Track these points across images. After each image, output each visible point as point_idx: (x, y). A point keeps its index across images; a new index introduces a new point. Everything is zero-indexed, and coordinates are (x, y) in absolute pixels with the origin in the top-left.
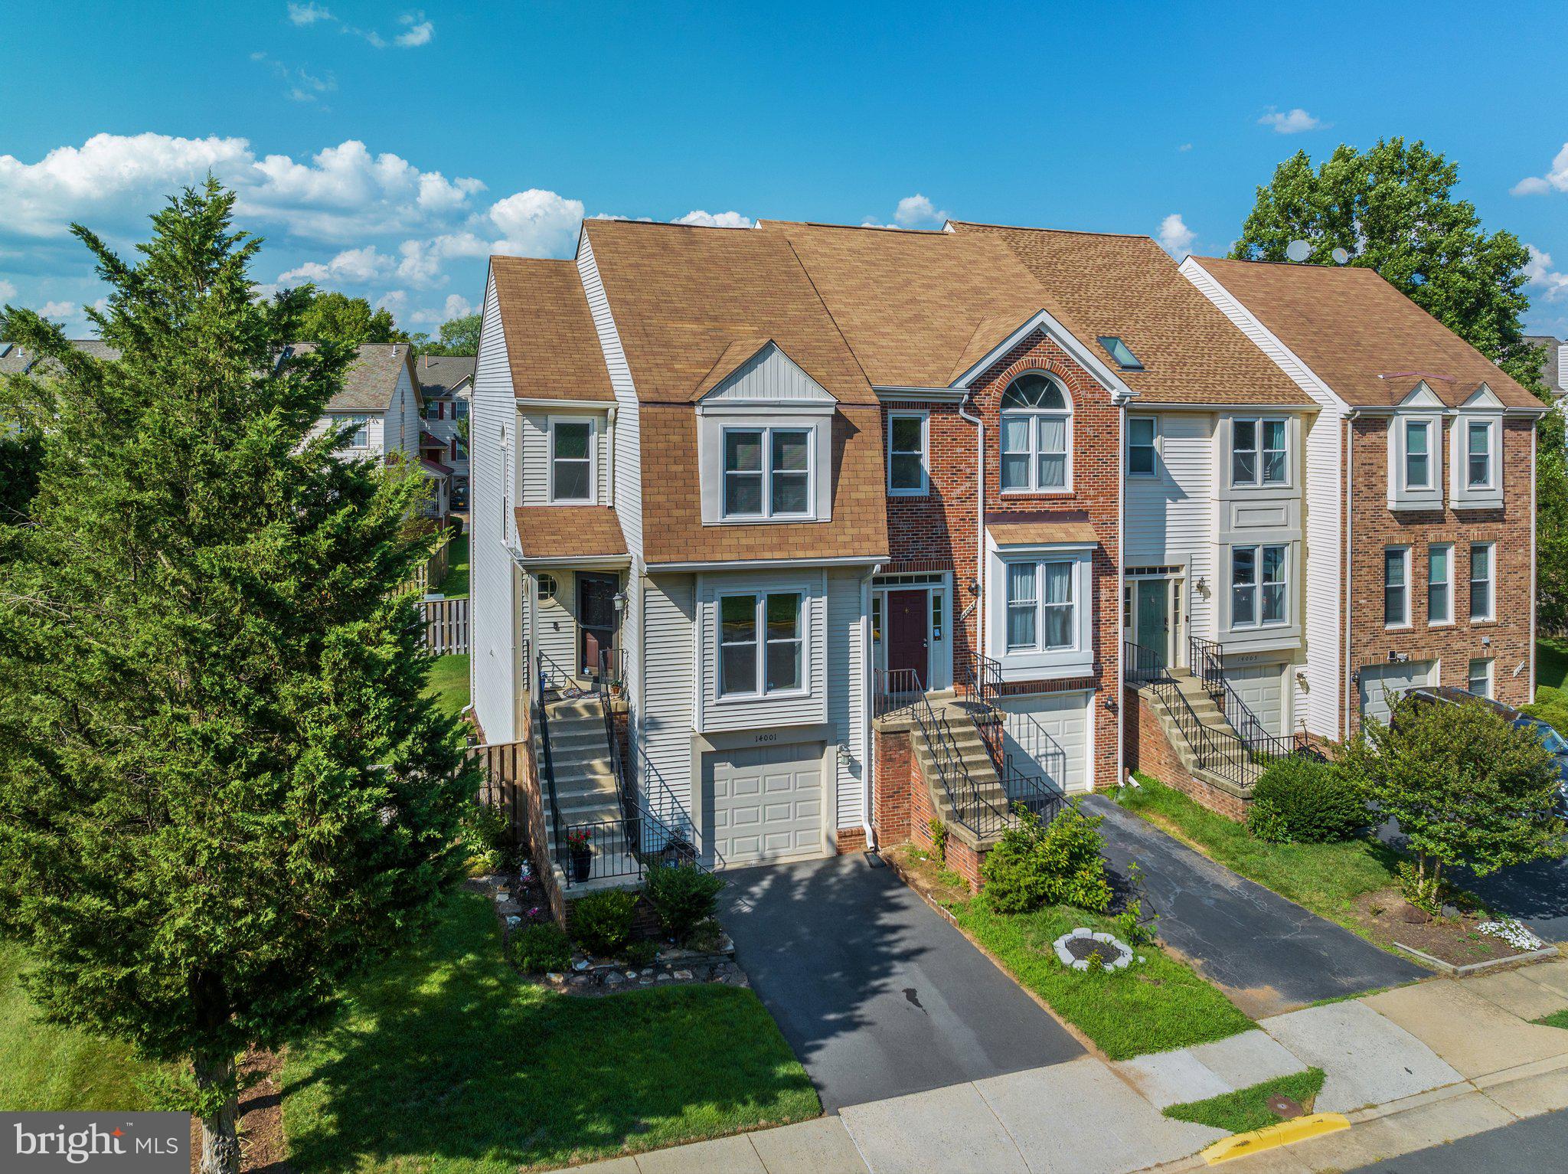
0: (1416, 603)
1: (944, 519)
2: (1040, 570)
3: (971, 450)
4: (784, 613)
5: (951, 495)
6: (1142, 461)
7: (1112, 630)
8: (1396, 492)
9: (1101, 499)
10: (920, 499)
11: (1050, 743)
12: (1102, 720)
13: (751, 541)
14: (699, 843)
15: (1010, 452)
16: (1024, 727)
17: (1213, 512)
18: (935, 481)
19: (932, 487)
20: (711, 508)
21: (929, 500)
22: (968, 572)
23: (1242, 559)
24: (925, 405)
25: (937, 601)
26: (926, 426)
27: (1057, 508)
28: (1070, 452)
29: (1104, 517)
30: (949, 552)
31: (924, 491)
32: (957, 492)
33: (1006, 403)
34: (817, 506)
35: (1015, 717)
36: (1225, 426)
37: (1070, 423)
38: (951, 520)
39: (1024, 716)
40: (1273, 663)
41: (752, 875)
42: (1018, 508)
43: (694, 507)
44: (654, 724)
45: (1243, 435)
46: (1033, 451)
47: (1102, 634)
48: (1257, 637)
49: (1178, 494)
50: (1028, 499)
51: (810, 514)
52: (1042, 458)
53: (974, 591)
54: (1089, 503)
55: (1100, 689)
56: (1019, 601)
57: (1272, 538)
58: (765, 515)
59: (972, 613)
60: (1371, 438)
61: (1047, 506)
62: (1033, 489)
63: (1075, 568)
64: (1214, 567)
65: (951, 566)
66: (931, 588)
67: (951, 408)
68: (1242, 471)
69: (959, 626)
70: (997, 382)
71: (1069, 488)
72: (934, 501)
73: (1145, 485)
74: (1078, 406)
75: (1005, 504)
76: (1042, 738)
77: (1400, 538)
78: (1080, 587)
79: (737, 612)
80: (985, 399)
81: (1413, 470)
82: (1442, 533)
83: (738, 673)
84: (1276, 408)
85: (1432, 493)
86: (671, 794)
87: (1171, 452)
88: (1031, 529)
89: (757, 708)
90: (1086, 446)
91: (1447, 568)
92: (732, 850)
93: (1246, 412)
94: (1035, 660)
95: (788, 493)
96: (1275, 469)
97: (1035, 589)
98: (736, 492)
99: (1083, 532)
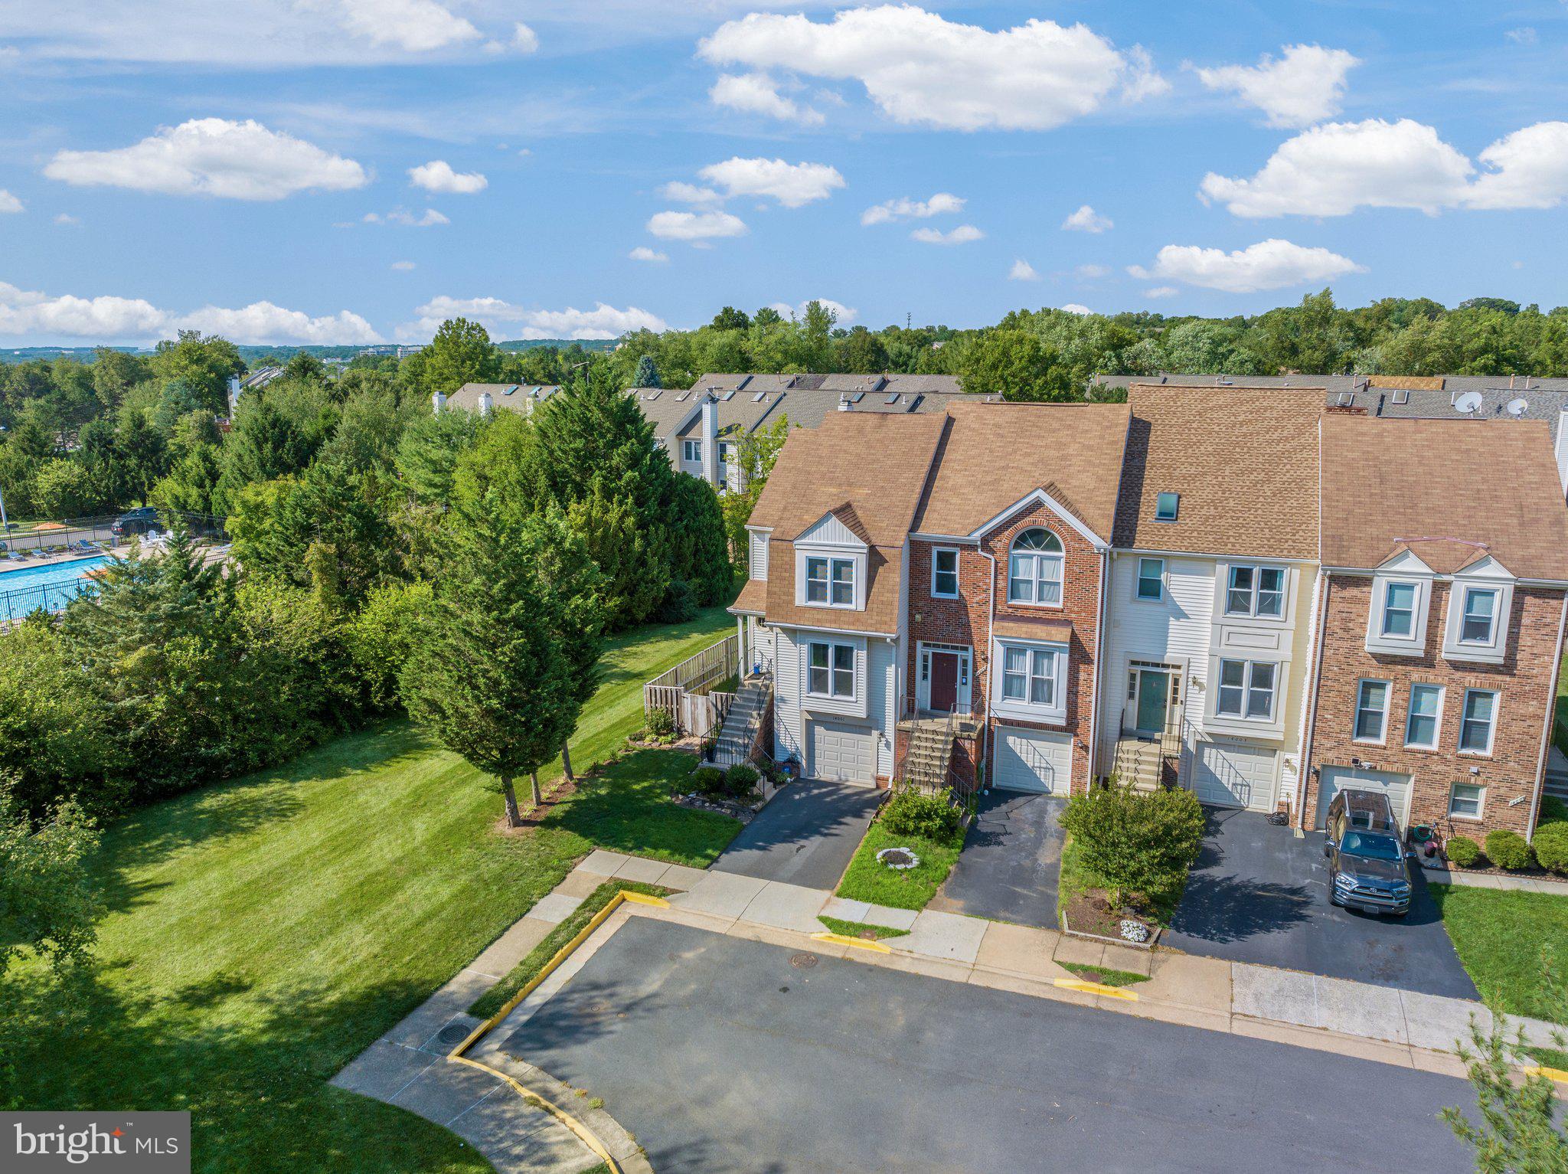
0: (1393, 727)
1: (967, 615)
2: (1029, 654)
3: (986, 574)
4: (844, 657)
5: (973, 600)
6: (1150, 589)
7: (1088, 700)
8: (1374, 638)
9: (1083, 614)
10: (951, 601)
11: (1043, 761)
12: (1077, 755)
13: (820, 617)
14: (804, 763)
15: (1020, 577)
16: (1024, 747)
17: (1207, 632)
18: (962, 591)
19: (961, 595)
20: (800, 597)
21: (957, 602)
22: (983, 648)
23: (1231, 671)
24: (956, 545)
25: (965, 662)
26: (958, 557)
27: (1049, 616)
28: (1061, 580)
29: (1085, 626)
30: (970, 634)
31: (955, 597)
32: (977, 599)
33: (1017, 545)
34: (858, 602)
35: (1018, 740)
36: (1223, 570)
37: (1063, 561)
38: (972, 616)
39: (1024, 741)
40: (1266, 748)
41: (822, 784)
42: (1019, 613)
43: (793, 595)
44: (783, 700)
45: (1242, 577)
46: (1034, 577)
47: (1079, 701)
48: (1239, 725)
49: (1180, 614)
50: (1027, 608)
51: (852, 607)
52: (1041, 584)
53: (986, 660)
54: (1073, 615)
55: (1076, 735)
56: (1015, 671)
57: (1263, 657)
58: (827, 604)
59: (984, 673)
60: (1354, 591)
61: (1041, 614)
62: (1034, 602)
63: (1056, 656)
64: (1205, 670)
65: (972, 643)
66: (959, 653)
67: (973, 548)
68: (1237, 603)
69: (976, 679)
70: (1006, 533)
71: (1060, 606)
72: (962, 605)
73: (1148, 607)
74: (1068, 551)
75: (1010, 610)
76: (1037, 757)
77: (1376, 673)
78: (1058, 668)
79: (819, 653)
80: (998, 544)
81: (1395, 620)
82: (1430, 676)
83: (817, 682)
84: (1271, 561)
85: (1412, 642)
86: (790, 736)
87: (1177, 584)
88: (1025, 628)
89: (829, 702)
90: (1072, 578)
91: (1437, 706)
92: (825, 771)
93: (1243, 561)
94: (1022, 708)
95: (841, 593)
96: (1270, 605)
97: (1025, 665)
98: (815, 591)
99: (1062, 635)
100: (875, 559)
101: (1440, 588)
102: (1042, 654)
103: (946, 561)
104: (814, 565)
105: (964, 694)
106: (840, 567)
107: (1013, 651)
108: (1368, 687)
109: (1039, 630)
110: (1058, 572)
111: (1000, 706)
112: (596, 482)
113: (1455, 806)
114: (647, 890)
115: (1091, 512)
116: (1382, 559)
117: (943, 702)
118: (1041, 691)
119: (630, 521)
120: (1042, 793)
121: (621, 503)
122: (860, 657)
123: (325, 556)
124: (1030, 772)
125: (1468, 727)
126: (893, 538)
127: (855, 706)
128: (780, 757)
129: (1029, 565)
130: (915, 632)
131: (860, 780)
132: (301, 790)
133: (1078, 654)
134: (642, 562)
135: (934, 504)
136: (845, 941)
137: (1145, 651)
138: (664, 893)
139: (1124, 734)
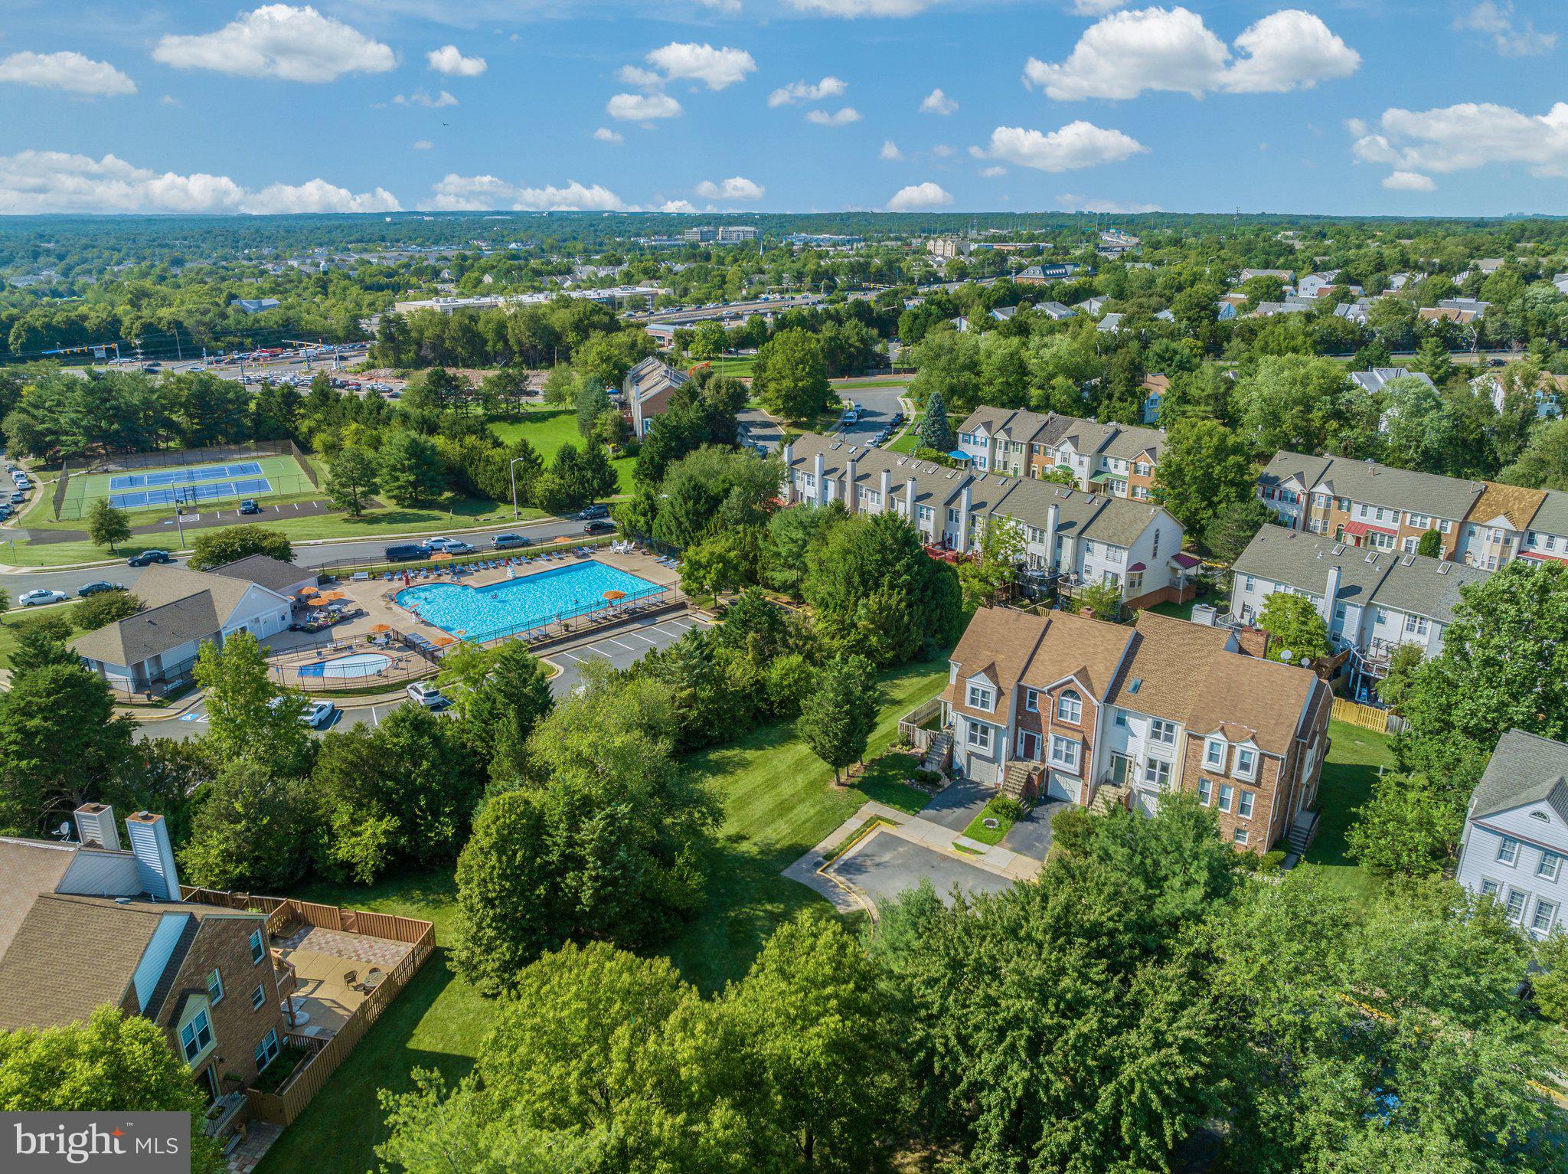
0: (1213, 800)
1: (1040, 720)
2: (1065, 742)
3: (1049, 704)
4: (985, 731)
5: (1043, 714)
6: (1121, 722)
7: (1090, 764)
8: (1205, 762)
9: (1089, 729)
10: (1034, 713)
11: (1070, 788)
12: (1083, 786)
13: (975, 712)
14: (965, 771)
15: (1063, 708)
16: (1062, 780)
17: (1143, 744)
19: (1038, 711)
20: (967, 703)
21: (1036, 713)
22: (1046, 735)
23: (1152, 764)
24: (1038, 690)
25: (1038, 740)
26: (1038, 695)
27: (1075, 727)
28: (1080, 713)
29: (1089, 734)
30: (1041, 728)
31: (1036, 711)
32: (1045, 714)
33: (1063, 695)
34: (991, 710)
35: (1059, 777)
36: (1150, 721)
37: (1081, 706)
38: (1042, 721)
39: (1062, 778)
41: (972, 782)
42: (1062, 724)
43: (964, 701)
44: (958, 742)
45: (1158, 725)
46: (1069, 710)
47: (1085, 765)
48: (1154, 786)
49: (1133, 735)
50: (1065, 722)
51: (989, 711)
52: (1072, 713)
53: (1047, 740)
54: (1084, 729)
55: (1083, 779)
56: (1059, 748)
57: (1166, 760)
58: (978, 708)
59: (1046, 746)
60: (1197, 742)
61: (1071, 726)
62: (1068, 720)
63: (1076, 745)
64: (1141, 760)
65: (1042, 732)
66: (1036, 735)
67: (1044, 692)
68: (1156, 735)
69: (1043, 748)
70: (1058, 689)
71: (1079, 724)
72: (1038, 715)
73: (1120, 729)
74: (1083, 702)
75: (1058, 722)
76: (1068, 786)
77: (1206, 777)
78: (1077, 750)
79: (974, 726)
80: (1055, 693)
81: (1212, 757)
82: (1227, 782)
83: (973, 739)
84: (1171, 721)
85: (1219, 767)
86: (960, 759)
87: (1133, 722)
88: (1064, 731)
89: (976, 748)
90: (1085, 714)
91: (1230, 794)
92: (974, 777)
93: (1159, 718)
94: (1060, 764)
95: (984, 704)
96: (1169, 739)
97: (1063, 746)
98: (973, 701)
99: (1078, 737)
100: (1000, 693)
101: (1231, 748)
102: (1070, 744)
103: (1033, 695)
104: (973, 691)
105: (1038, 753)
106: (984, 693)
107: (1057, 739)
108: (1203, 782)
109: (1070, 733)
110: (1079, 710)
111: (1051, 762)
112: (886, 579)
113: (1237, 838)
114: (888, 821)
115: (1096, 685)
116: (1209, 731)
117: (1029, 754)
118: (1069, 758)
119: (903, 605)
120: (1068, 801)
121: (899, 593)
122: (992, 732)
123: (755, 640)
124: (1065, 791)
125: (1243, 806)
126: (1009, 684)
127: (988, 751)
128: (955, 767)
129: (1068, 704)
130: (1018, 724)
131: (989, 783)
132: (750, 754)
133: (1085, 746)
134: (908, 629)
135: (1032, 668)
136: (960, 853)
137: (1119, 748)
138: (896, 824)
139: (1107, 782)
